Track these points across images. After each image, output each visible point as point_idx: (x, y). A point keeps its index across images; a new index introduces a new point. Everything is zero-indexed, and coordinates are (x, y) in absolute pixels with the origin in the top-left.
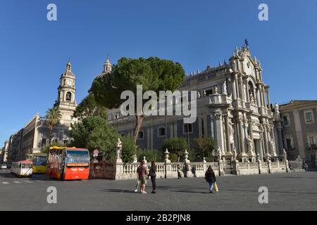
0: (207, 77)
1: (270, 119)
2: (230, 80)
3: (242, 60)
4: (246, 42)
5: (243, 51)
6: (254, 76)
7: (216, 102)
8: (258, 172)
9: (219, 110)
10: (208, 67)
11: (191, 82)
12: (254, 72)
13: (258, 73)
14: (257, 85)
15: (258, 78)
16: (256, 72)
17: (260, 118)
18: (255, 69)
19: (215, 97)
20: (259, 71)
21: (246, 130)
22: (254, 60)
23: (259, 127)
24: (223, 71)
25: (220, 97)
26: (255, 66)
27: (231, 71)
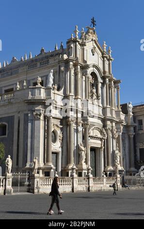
0: (38, 64)
1: (117, 123)
2: (62, 68)
3: (83, 45)
4: (93, 22)
5: (87, 33)
6: (101, 66)
7: (37, 97)
8: (70, 190)
9: (40, 107)
10: (42, 50)
11: (20, 70)
12: (101, 62)
13: (107, 62)
14: (104, 78)
15: (107, 70)
16: (104, 61)
17: (104, 121)
18: (103, 57)
19: (36, 91)
20: (109, 60)
21: (80, 135)
22: (103, 46)
23: (101, 132)
24: (57, 57)
25: (43, 91)
26: (103, 54)
27: (65, 57)
